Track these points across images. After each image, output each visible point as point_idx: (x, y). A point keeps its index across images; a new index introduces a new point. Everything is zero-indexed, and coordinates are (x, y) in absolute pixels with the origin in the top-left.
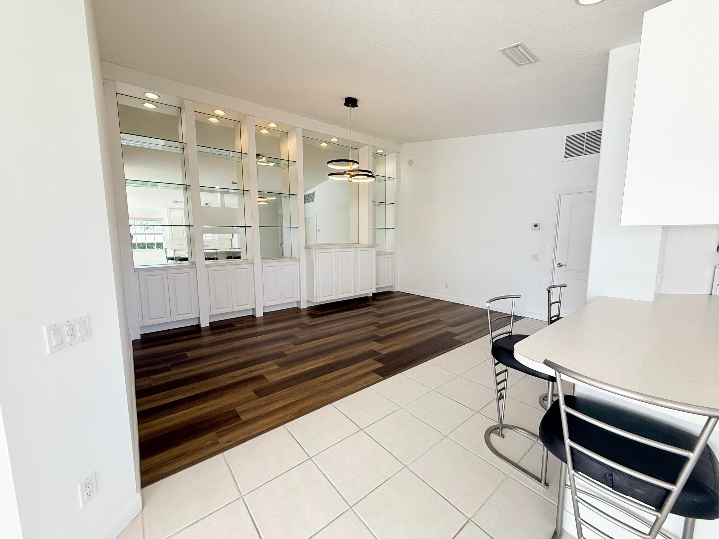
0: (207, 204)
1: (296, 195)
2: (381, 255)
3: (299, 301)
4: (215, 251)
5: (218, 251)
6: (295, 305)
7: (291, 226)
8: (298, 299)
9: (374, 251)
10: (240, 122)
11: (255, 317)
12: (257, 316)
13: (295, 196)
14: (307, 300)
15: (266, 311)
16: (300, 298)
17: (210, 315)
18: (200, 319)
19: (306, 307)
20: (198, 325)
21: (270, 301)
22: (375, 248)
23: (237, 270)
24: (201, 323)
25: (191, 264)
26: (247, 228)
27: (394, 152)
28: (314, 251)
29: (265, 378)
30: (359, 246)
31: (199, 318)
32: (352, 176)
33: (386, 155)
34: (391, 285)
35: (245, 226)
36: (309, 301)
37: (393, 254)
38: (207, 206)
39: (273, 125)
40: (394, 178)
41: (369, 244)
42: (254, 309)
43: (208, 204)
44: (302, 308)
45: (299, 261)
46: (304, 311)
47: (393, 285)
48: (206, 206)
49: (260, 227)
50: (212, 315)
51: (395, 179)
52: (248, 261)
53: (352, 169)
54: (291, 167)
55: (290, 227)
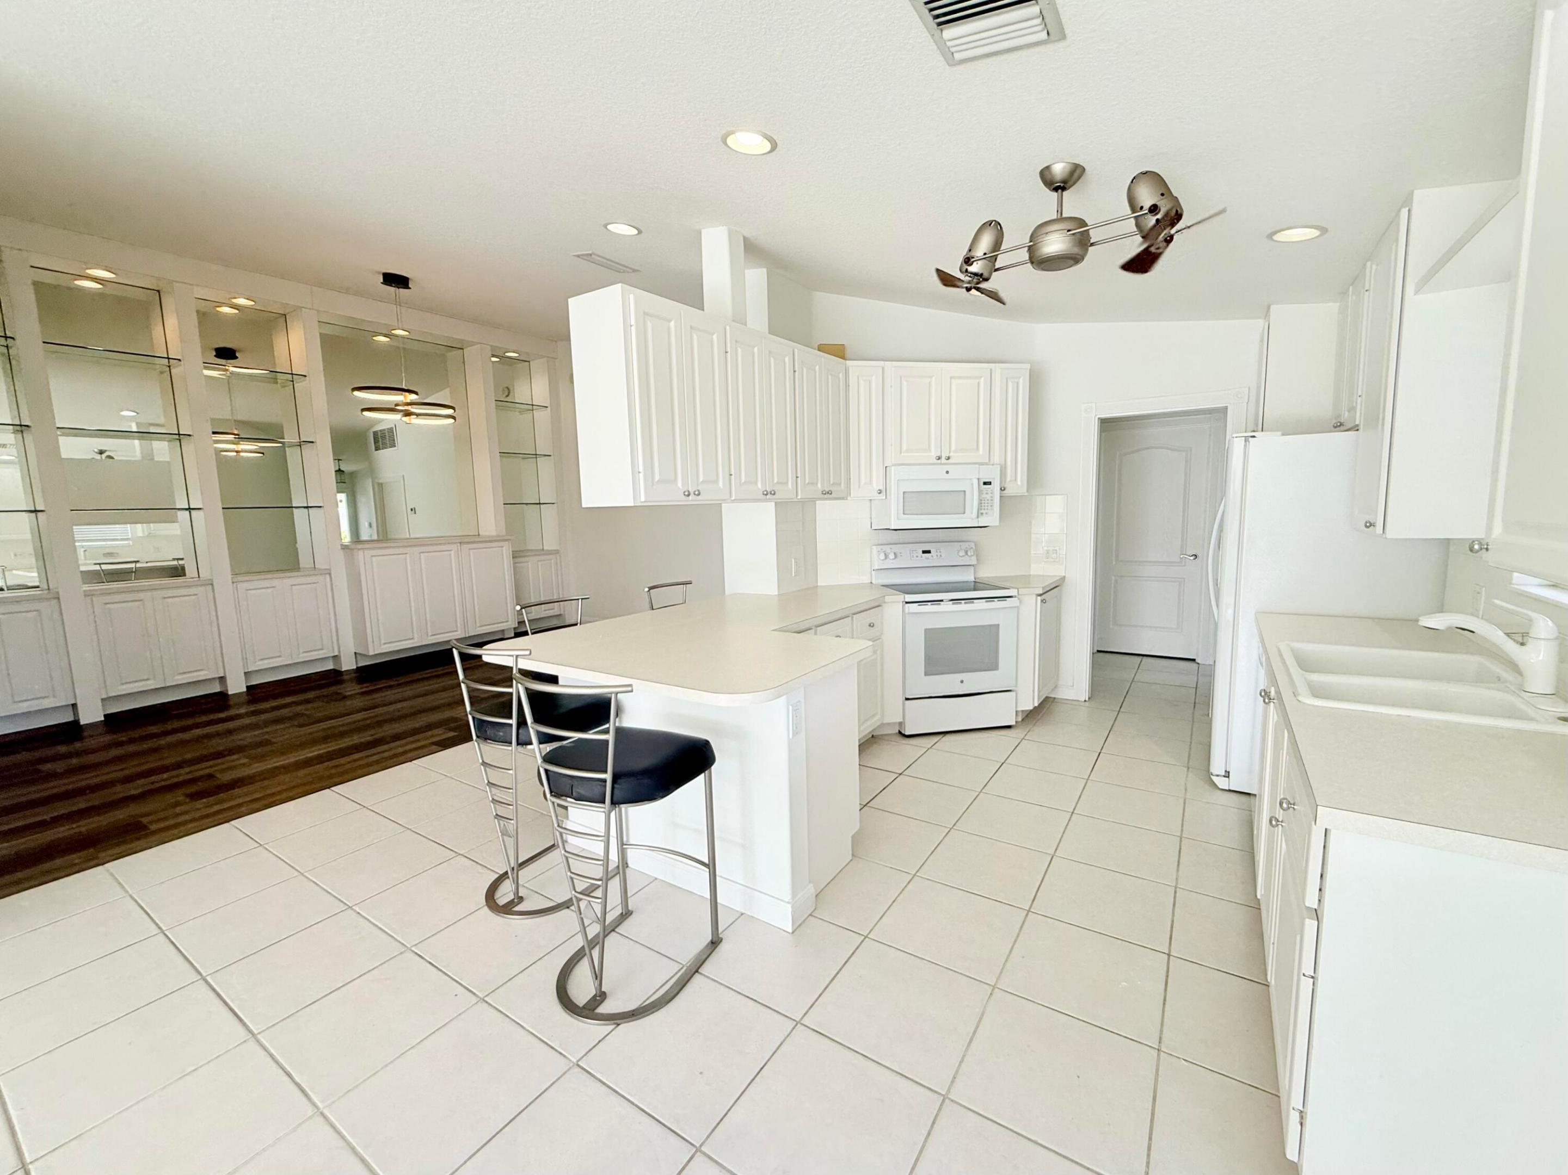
0: (101, 452)
1: (312, 442)
2: (524, 556)
3: (336, 656)
4: (133, 565)
5: (138, 565)
6: (330, 666)
7: (309, 505)
8: (333, 652)
9: (504, 548)
10: (159, 291)
11: (228, 694)
12: (230, 693)
13: (311, 444)
14: (355, 653)
15: (255, 681)
16: (339, 651)
17: (104, 696)
18: (77, 709)
19: (355, 667)
20: (72, 721)
21: (262, 660)
22: (507, 543)
23: (170, 600)
24: (80, 717)
25: (47, 591)
26: (193, 512)
27: (542, 357)
28: (361, 553)
29: (215, 777)
30: (481, 540)
31: (74, 706)
32: (408, 414)
33: (529, 362)
34: (559, 613)
35: (187, 507)
36: (360, 654)
37: (556, 552)
38: (104, 456)
39: (242, 301)
40: (547, 407)
41: (498, 536)
42: (222, 679)
43: (106, 451)
44: (343, 670)
45: (330, 574)
46: (347, 675)
47: (562, 612)
48: (98, 457)
49: (223, 508)
50: (110, 697)
51: (549, 409)
52: (201, 579)
53: (409, 401)
54: (298, 384)
55: (307, 507)
